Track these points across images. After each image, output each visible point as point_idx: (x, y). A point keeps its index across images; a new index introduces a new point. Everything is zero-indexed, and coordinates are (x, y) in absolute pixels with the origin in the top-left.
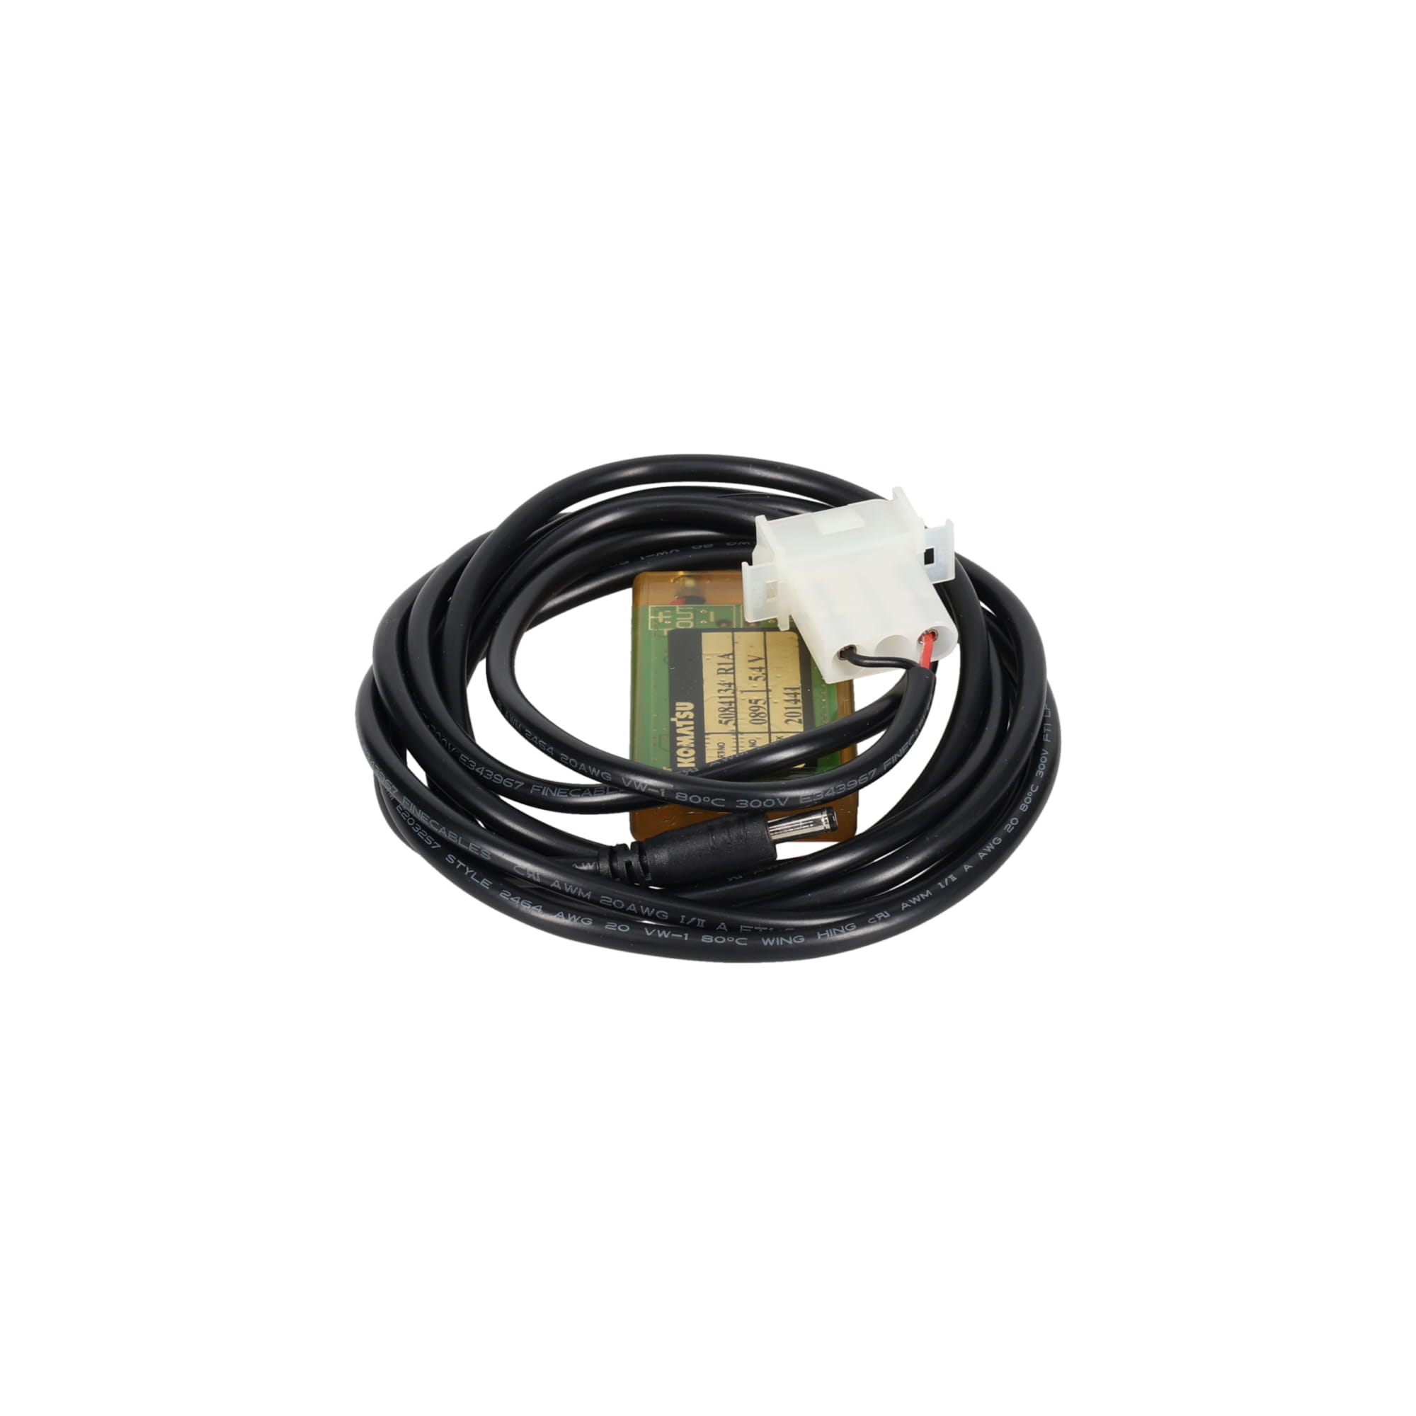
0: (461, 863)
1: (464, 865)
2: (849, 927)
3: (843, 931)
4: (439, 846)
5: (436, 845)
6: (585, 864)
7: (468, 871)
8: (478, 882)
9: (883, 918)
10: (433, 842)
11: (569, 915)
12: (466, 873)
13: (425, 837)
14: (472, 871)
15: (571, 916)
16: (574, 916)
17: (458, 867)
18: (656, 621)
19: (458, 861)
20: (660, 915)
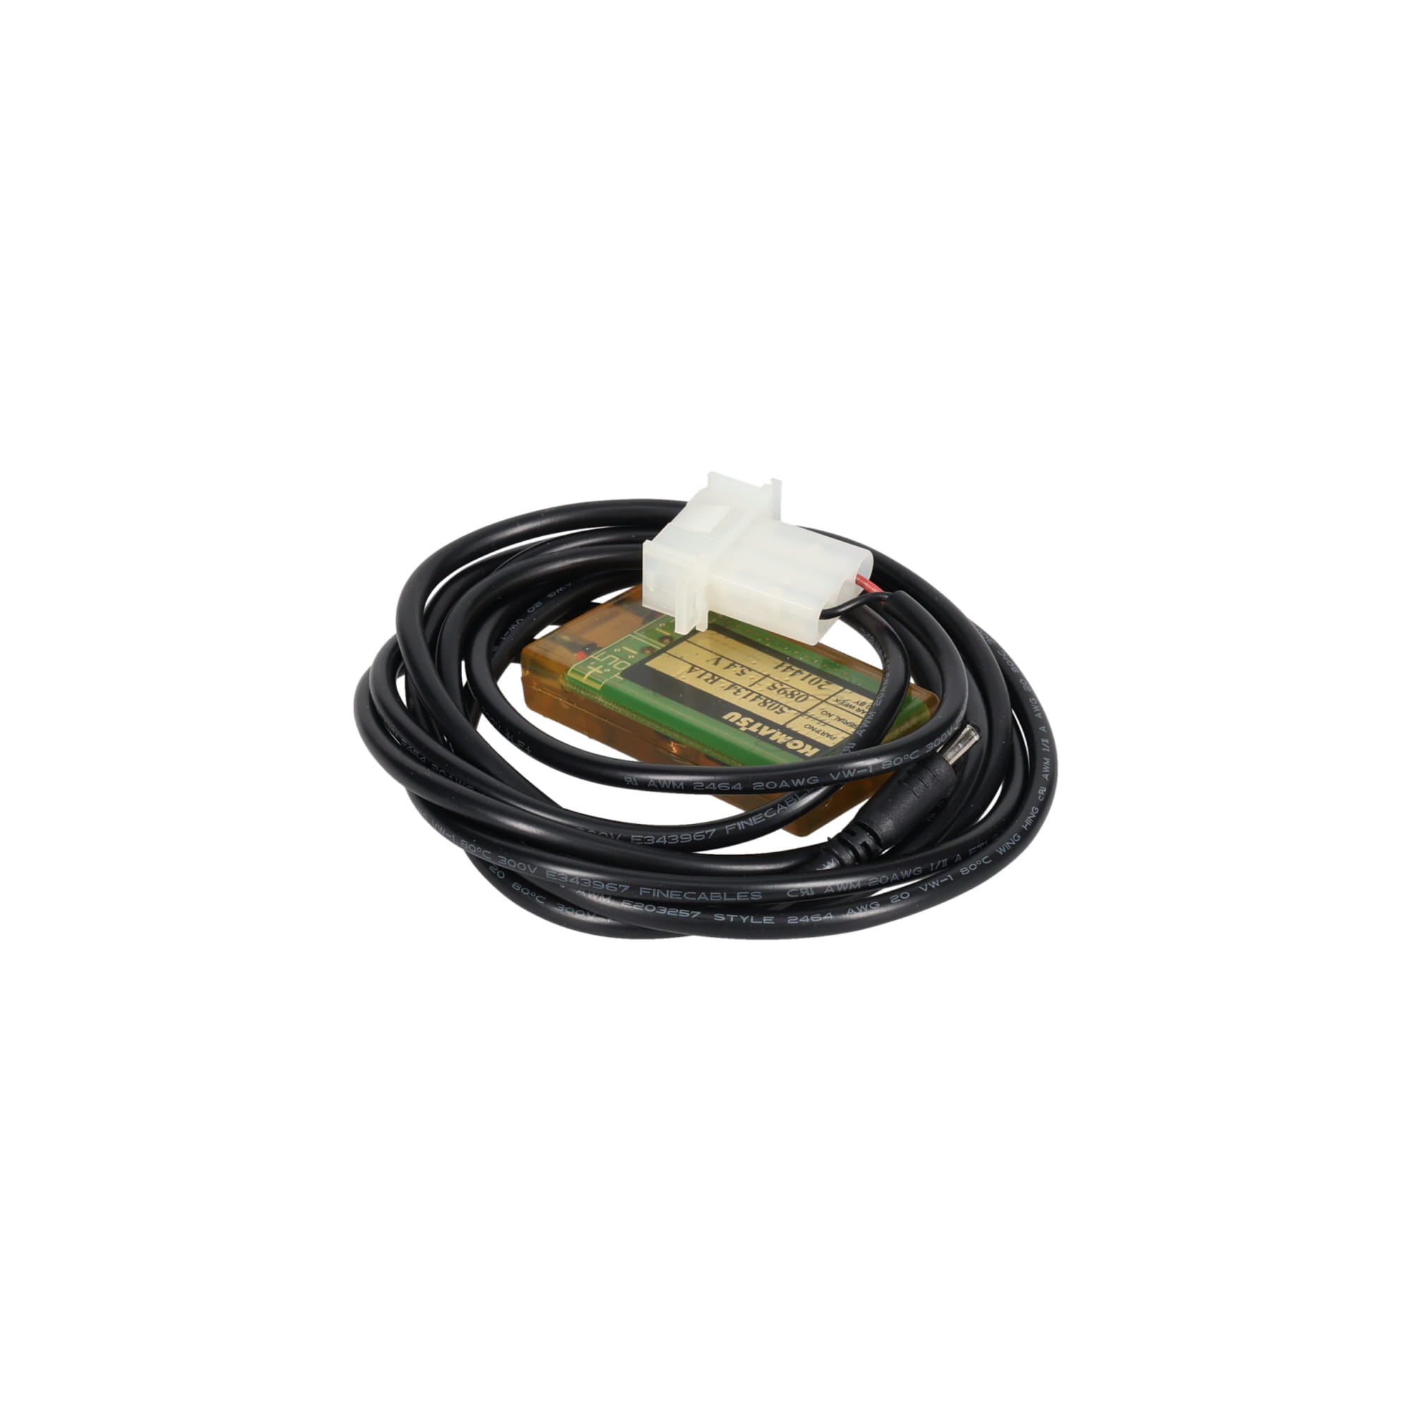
0: (731, 918)
1: (738, 916)
4: (701, 914)
5: (697, 915)
6: (827, 865)
7: (744, 919)
10: (690, 913)
11: (857, 908)
12: (743, 922)
14: (749, 917)
15: (860, 907)
16: (862, 907)
17: (733, 920)
19: (729, 916)
20: (916, 872)
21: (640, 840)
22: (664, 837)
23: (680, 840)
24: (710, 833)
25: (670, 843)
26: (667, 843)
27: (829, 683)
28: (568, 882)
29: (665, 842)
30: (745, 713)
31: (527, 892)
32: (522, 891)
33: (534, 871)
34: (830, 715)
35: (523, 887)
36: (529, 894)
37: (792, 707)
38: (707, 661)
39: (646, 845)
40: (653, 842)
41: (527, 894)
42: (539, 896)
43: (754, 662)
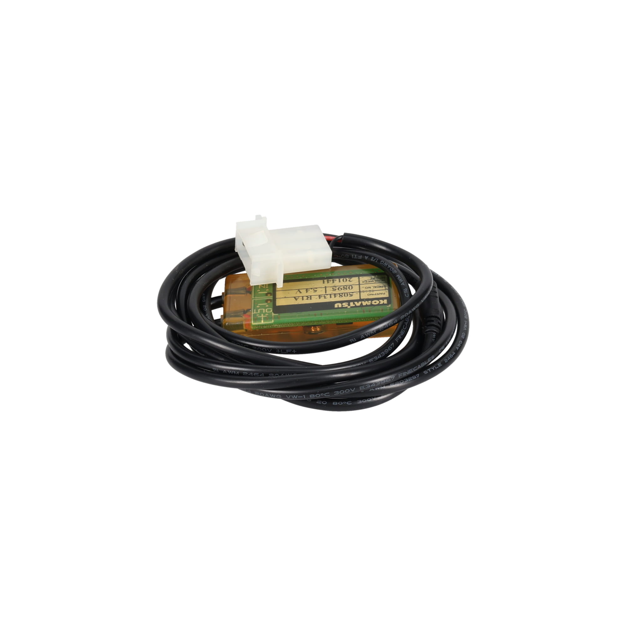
0: (429, 370)
1: (430, 369)
4: (418, 375)
5: (417, 376)
7: (433, 368)
8: (438, 367)
10: (415, 376)
12: (434, 369)
13: (412, 378)
14: (433, 367)
17: (430, 371)
19: (428, 370)
21: (372, 360)
22: (380, 355)
23: (385, 353)
24: (392, 345)
25: (382, 356)
26: (382, 357)
27: (351, 278)
28: (370, 387)
29: (381, 356)
30: (342, 302)
31: (341, 403)
32: (339, 404)
33: (354, 390)
34: (370, 288)
35: (338, 402)
36: (343, 404)
37: (353, 292)
38: (296, 293)
39: (376, 361)
40: (377, 359)
41: (342, 403)
42: (348, 402)
43: (313, 285)
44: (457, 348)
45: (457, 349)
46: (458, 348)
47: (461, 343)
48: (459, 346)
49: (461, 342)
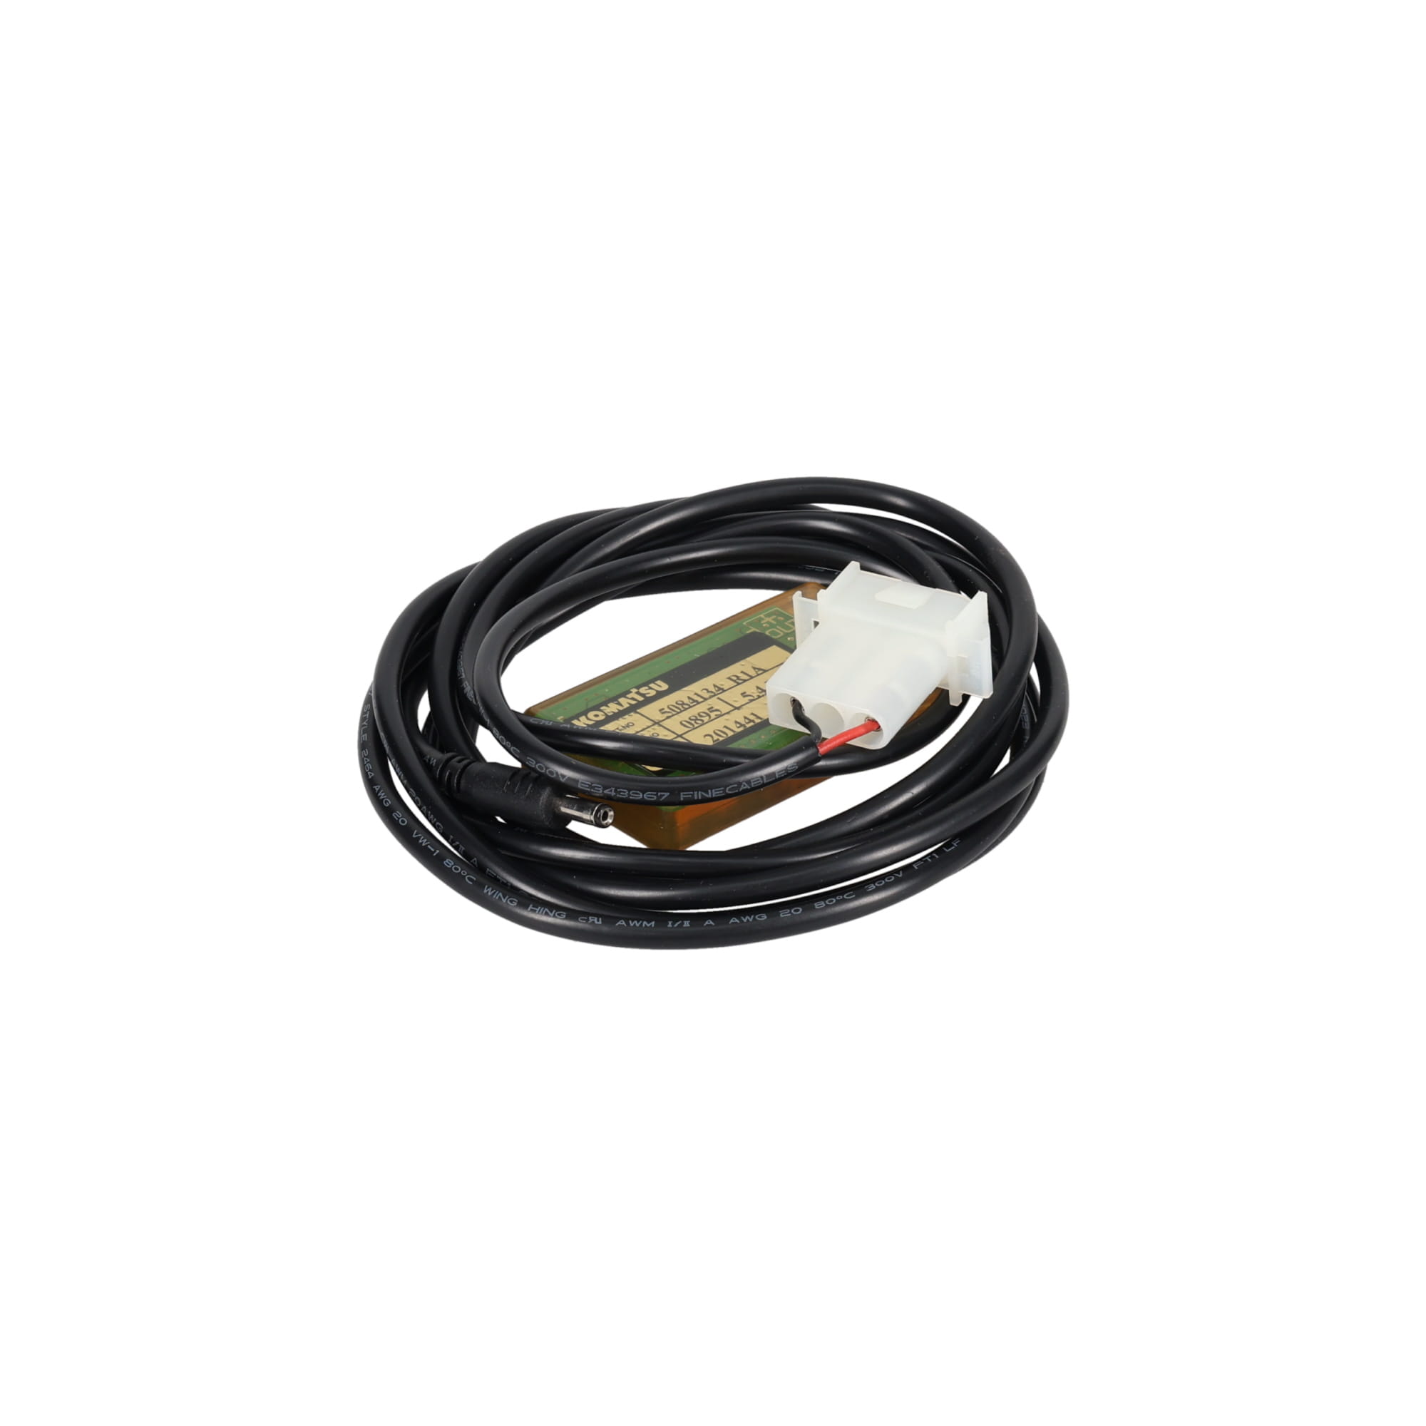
2: (559, 915)
3: (552, 914)
9: (593, 922)
18: (761, 619)
44: (379, 787)
45: (376, 785)
46: (377, 790)
47: (384, 801)
48: (379, 794)
49: (387, 805)
